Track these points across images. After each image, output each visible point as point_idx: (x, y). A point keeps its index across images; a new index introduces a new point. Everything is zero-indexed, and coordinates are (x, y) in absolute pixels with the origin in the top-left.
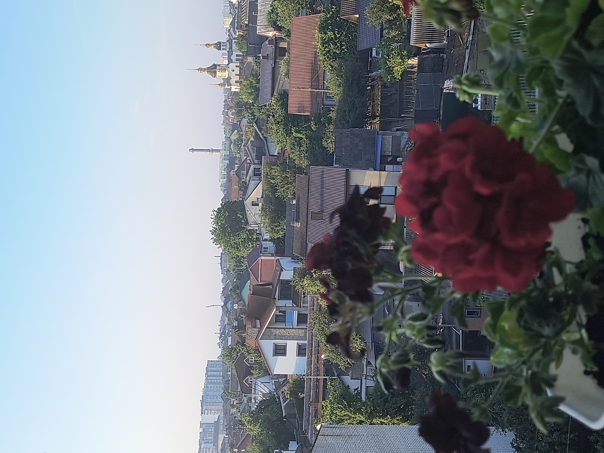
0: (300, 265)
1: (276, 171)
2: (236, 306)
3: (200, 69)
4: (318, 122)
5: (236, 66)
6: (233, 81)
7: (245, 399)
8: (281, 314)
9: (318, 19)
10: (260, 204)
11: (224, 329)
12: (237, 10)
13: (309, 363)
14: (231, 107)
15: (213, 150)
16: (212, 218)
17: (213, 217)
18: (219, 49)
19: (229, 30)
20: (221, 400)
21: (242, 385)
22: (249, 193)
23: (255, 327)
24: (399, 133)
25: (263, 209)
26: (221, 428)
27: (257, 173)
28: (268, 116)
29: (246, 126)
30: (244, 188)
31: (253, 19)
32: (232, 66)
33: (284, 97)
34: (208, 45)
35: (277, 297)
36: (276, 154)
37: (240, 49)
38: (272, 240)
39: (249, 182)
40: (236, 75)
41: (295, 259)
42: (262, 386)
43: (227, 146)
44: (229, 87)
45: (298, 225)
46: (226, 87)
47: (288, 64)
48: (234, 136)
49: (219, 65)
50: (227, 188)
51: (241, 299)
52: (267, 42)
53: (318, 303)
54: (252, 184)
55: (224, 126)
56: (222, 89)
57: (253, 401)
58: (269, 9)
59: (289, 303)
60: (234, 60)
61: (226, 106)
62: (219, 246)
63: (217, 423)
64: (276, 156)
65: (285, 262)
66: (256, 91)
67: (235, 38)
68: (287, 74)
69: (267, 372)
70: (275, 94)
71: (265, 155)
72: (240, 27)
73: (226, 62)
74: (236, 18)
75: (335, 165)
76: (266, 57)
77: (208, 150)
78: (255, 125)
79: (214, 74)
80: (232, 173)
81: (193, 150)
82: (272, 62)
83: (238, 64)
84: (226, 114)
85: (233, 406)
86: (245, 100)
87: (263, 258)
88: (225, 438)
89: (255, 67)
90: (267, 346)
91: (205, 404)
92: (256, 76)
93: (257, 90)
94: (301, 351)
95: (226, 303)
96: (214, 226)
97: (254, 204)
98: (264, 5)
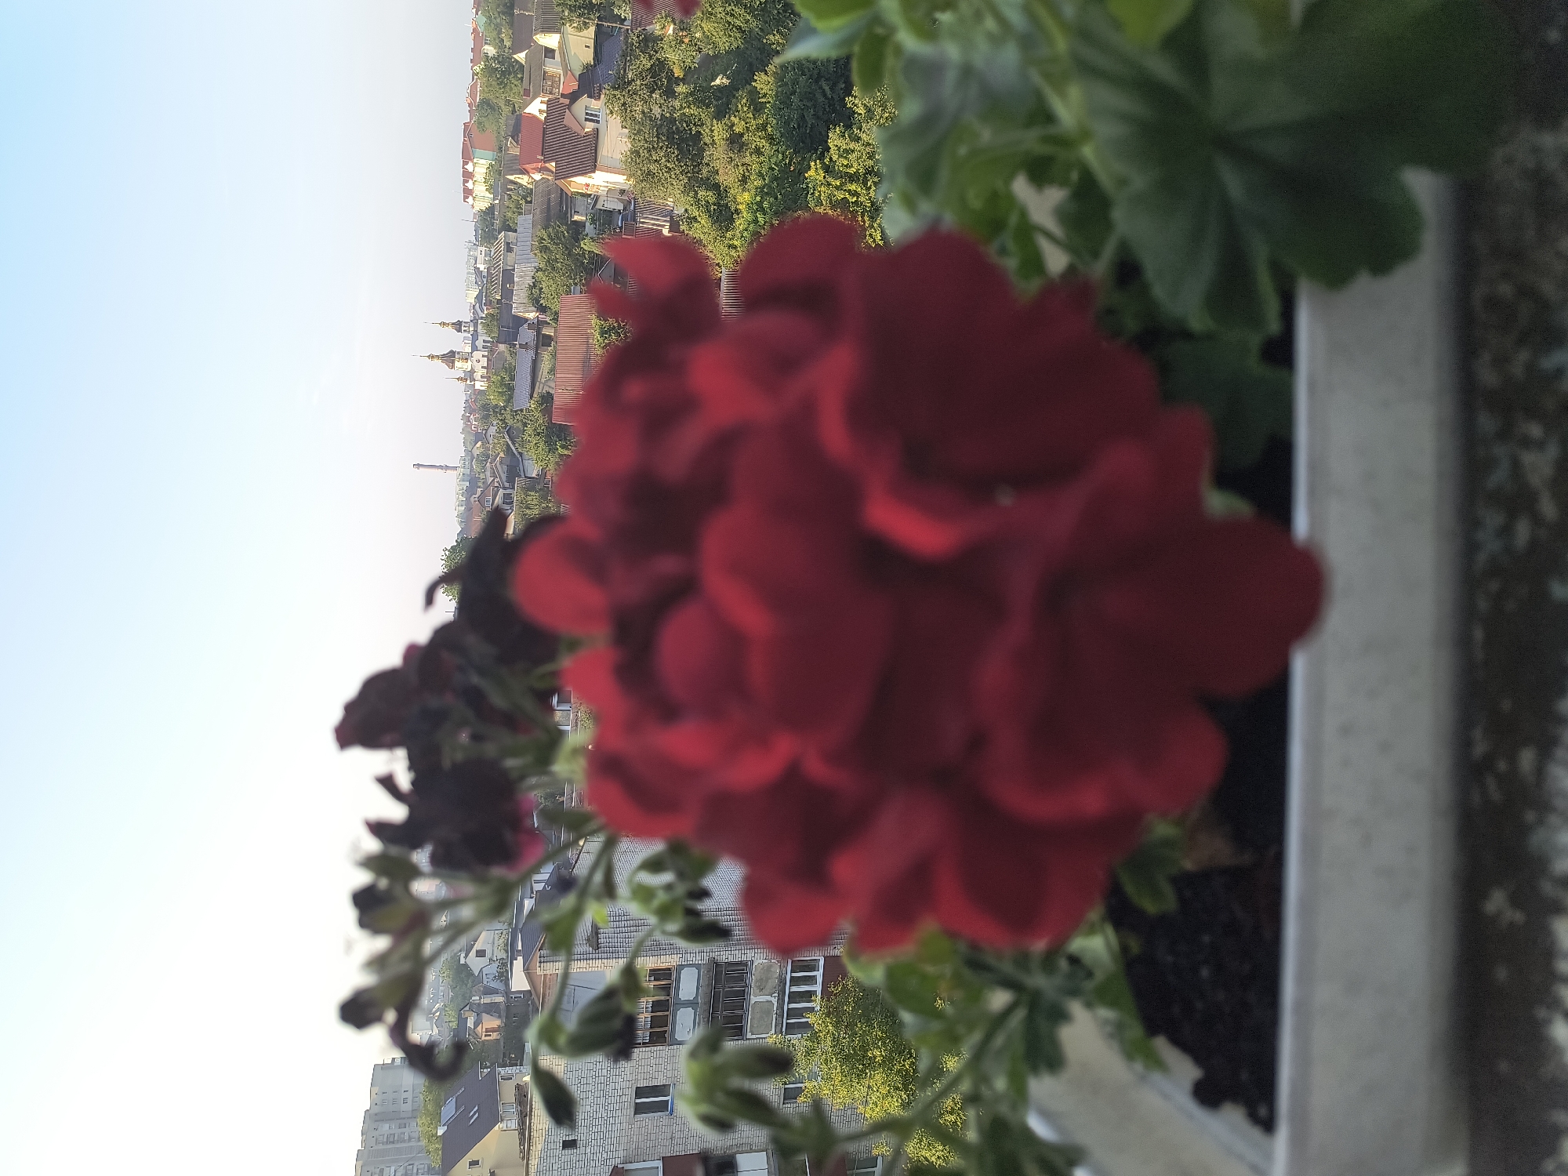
1: (533, 499)
3: (431, 357)
6: (478, 376)
12: (485, 280)
14: (474, 410)
15: (447, 468)
16: (443, 560)
18: (459, 330)
19: (474, 306)
27: (507, 501)
28: (525, 425)
31: (508, 294)
33: (547, 400)
36: (534, 476)
37: (489, 332)
40: (482, 367)
43: (467, 463)
44: (472, 383)
46: (468, 382)
47: (554, 356)
48: (477, 450)
49: (459, 353)
50: (465, 519)
52: (526, 326)
55: (463, 436)
56: (462, 385)
58: (530, 282)
60: (480, 347)
61: (468, 408)
64: (534, 478)
67: (482, 318)
68: (552, 371)
70: (535, 395)
71: (520, 476)
72: (489, 303)
73: (468, 349)
74: (484, 290)
76: (524, 346)
77: (441, 467)
80: (472, 499)
81: (418, 466)
82: (531, 353)
83: (486, 353)
84: (466, 419)
86: (494, 403)
89: (509, 358)
92: (511, 371)
98: (523, 276)
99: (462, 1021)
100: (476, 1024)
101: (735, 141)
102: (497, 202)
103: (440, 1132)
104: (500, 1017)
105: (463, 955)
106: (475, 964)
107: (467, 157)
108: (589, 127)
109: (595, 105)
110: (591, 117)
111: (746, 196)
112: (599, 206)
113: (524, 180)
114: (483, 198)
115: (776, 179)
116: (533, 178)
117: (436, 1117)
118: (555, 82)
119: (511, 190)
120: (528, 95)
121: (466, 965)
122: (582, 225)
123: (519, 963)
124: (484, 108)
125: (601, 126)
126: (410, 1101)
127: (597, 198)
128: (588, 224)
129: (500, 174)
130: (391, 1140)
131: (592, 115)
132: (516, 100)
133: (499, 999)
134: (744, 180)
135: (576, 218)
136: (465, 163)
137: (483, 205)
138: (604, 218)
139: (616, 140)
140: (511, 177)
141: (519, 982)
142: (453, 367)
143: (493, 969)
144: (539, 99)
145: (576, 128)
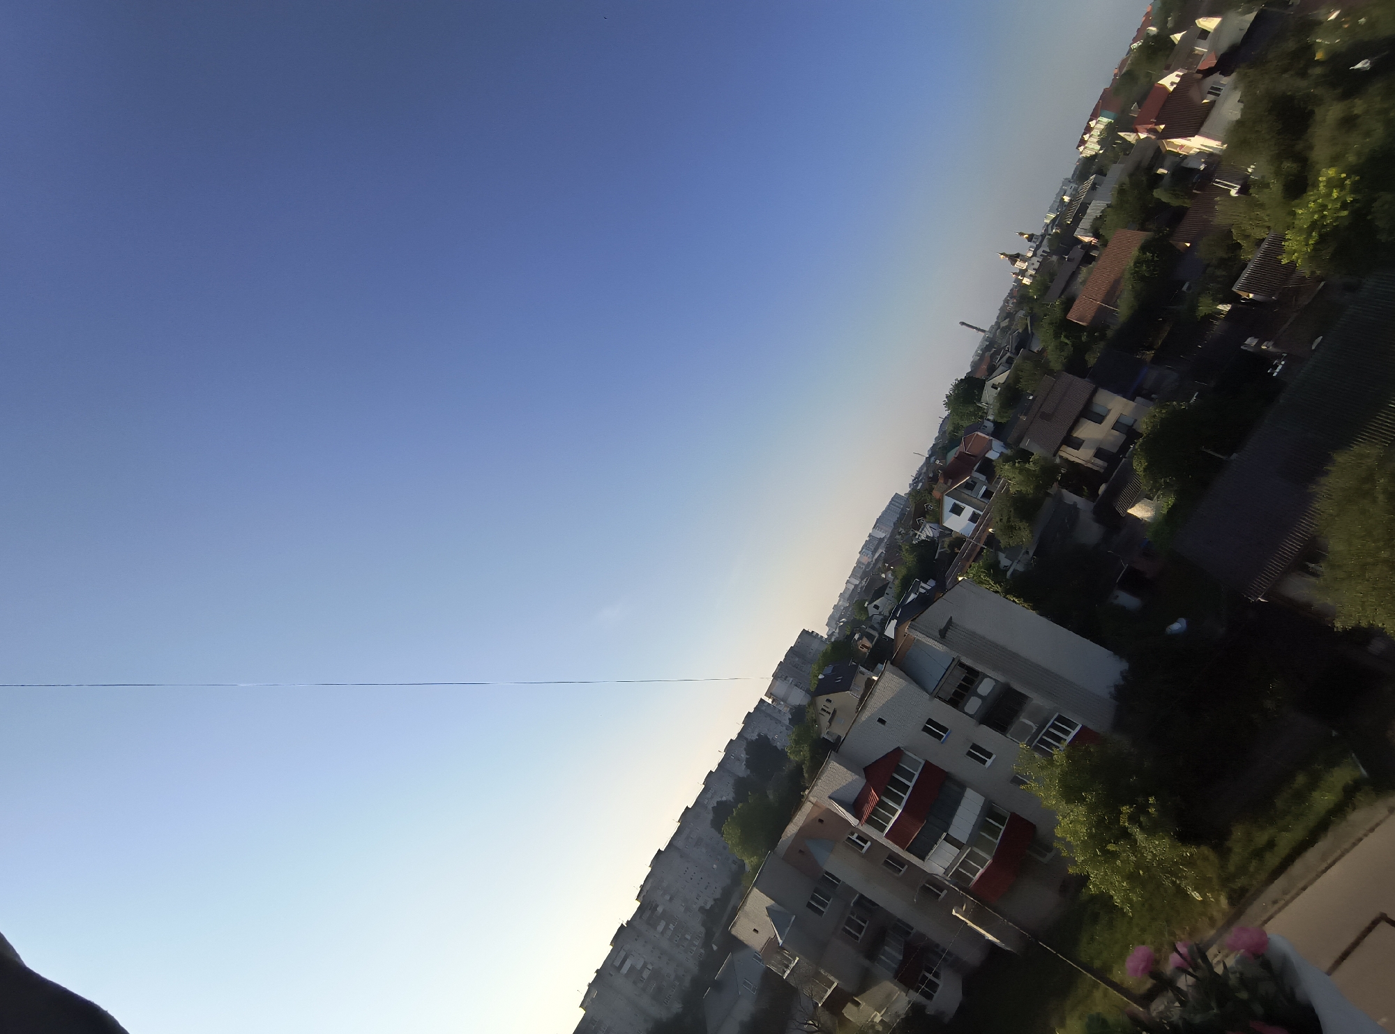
0: (1008, 452)
2: (938, 462)
3: (1002, 254)
4: (1091, 335)
5: (1038, 261)
6: (1028, 273)
7: (912, 533)
8: (972, 483)
9: (1144, 236)
10: (999, 389)
11: (920, 475)
12: (1064, 208)
13: (976, 529)
14: (1014, 297)
15: (980, 330)
16: (952, 385)
17: (954, 384)
18: (1030, 240)
19: (1048, 226)
20: (893, 525)
21: (914, 522)
22: (994, 376)
23: (946, 484)
24: (1167, 371)
25: (1000, 393)
26: (883, 544)
28: (1046, 315)
29: (1020, 318)
30: (992, 370)
31: (1077, 220)
32: (1035, 260)
35: (975, 468)
37: (1050, 246)
38: (994, 422)
39: (999, 366)
40: (1034, 269)
41: (1007, 445)
42: (929, 529)
43: (993, 330)
44: (1022, 278)
45: (1023, 418)
46: (1019, 277)
47: (1090, 273)
48: (1005, 324)
51: (944, 457)
52: (1079, 246)
53: (1008, 490)
54: (1001, 368)
55: (999, 312)
56: (1014, 277)
57: (917, 537)
58: (1098, 214)
59: (982, 478)
60: (1039, 255)
61: (1011, 294)
62: (947, 409)
63: (881, 540)
65: (997, 444)
66: (1045, 289)
67: (1050, 235)
68: (1084, 283)
69: (938, 520)
70: (1063, 296)
71: (1024, 348)
72: (1059, 226)
73: (1030, 254)
74: (1060, 216)
75: (1086, 379)
76: (1071, 260)
77: (976, 328)
80: (986, 354)
81: (963, 323)
82: (1075, 266)
83: (1041, 260)
84: (1006, 301)
85: (900, 534)
86: (1031, 294)
87: (979, 434)
88: (883, 552)
89: (1056, 267)
90: (949, 502)
91: (879, 521)
92: (1052, 276)
94: (974, 518)
95: (930, 456)
96: (951, 392)
97: (994, 387)
98: (1095, 209)
99: (853, 634)
100: (859, 639)
102: (1101, 152)
103: (821, 677)
104: (872, 642)
105: (867, 603)
106: (872, 611)
107: (1094, 115)
108: (1208, 100)
109: (1225, 80)
110: (1215, 91)
113: (1130, 137)
116: (1139, 136)
117: (820, 671)
118: (1198, 59)
119: (1117, 144)
120: (1169, 69)
121: (867, 607)
123: (894, 622)
124: (1127, 77)
125: (1220, 99)
126: (812, 655)
127: (1185, 158)
128: (1166, 177)
129: (1114, 129)
130: (796, 666)
132: (1156, 72)
133: (876, 634)
135: (1161, 171)
136: (1091, 120)
137: (1088, 152)
138: (1183, 174)
140: (1122, 134)
141: (890, 631)
142: (1014, 265)
143: (879, 618)
144: (1176, 73)
145: (1196, 99)
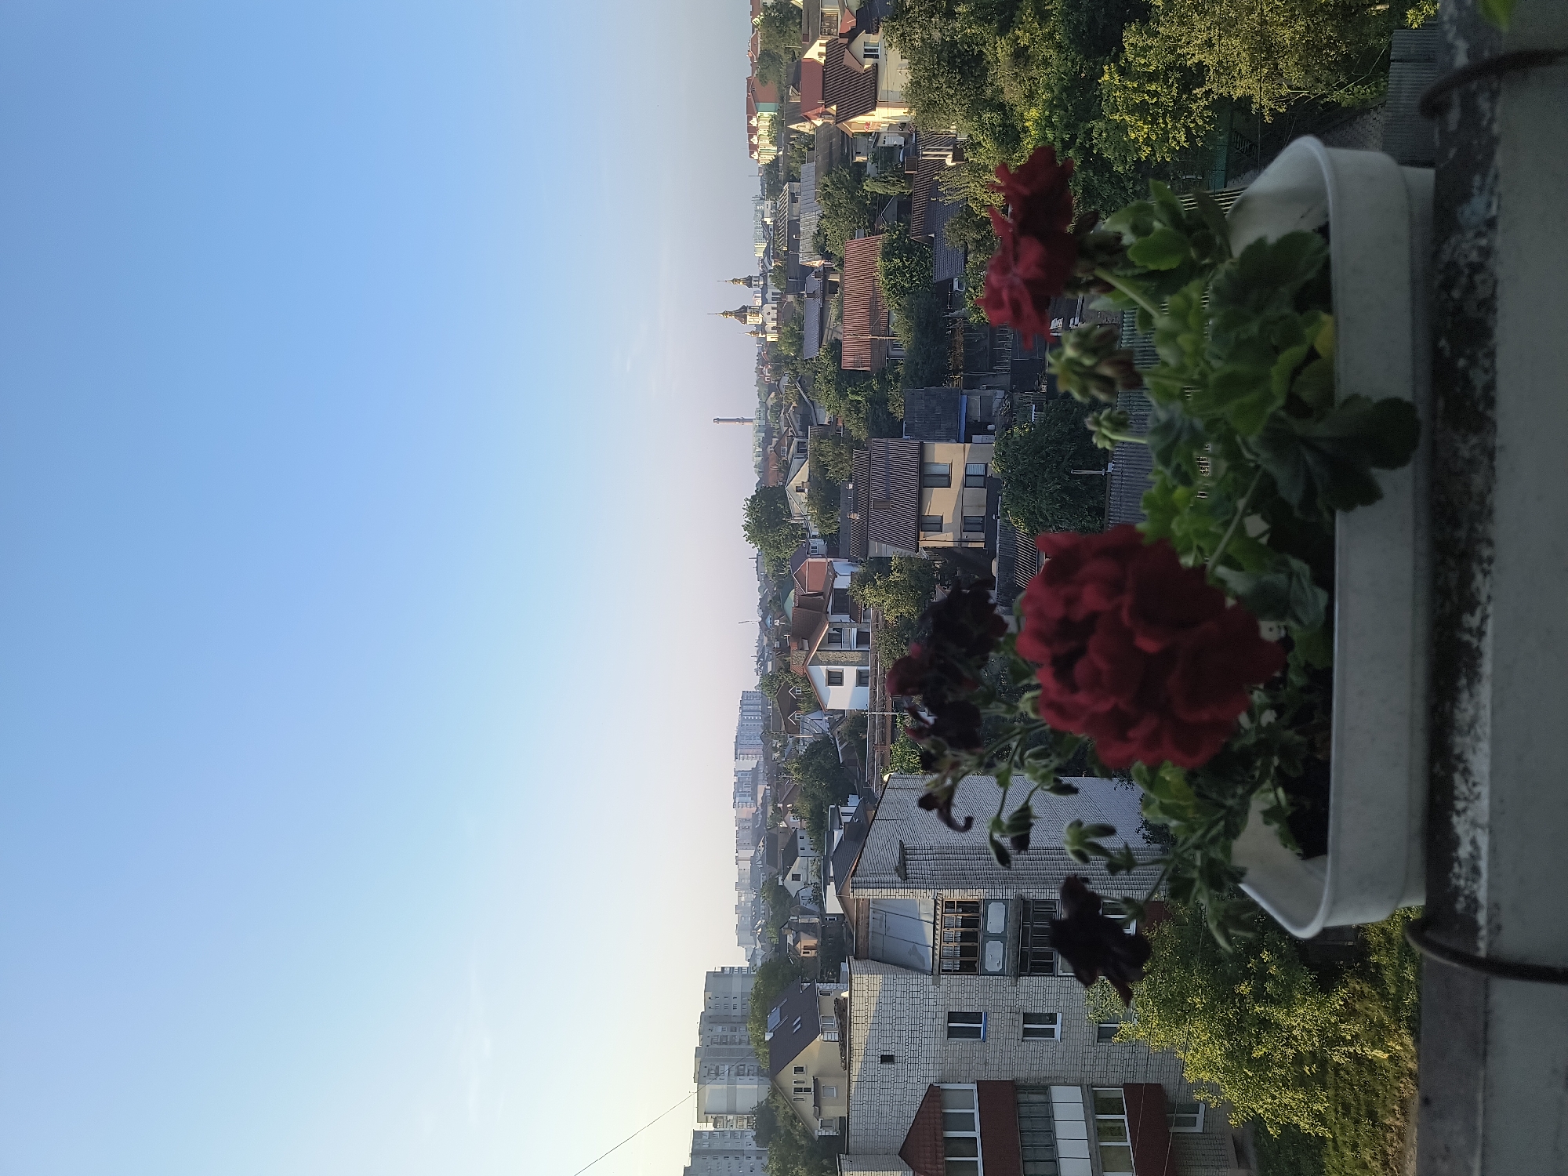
0: (859, 569)
1: (826, 446)
2: (777, 622)
3: (725, 313)
4: (882, 378)
5: (773, 308)
6: (769, 328)
7: (791, 741)
8: (835, 632)
9: (881, 240)
10: (806, 490)
11: (763, 650)
12: (772, 233)
13: (874, 693)
14: (767, 363)
15: (743, 420)
16: (744, 509)
17: (745, 507)
18: (750, 286)
19: (763, 260)
20: (760, 741)
21: (787, 723)
22: (792, 476)
23: (802, 649)
24: (989, 392)
25: (810, 497)
26: (761, 777)
27: (801, 450)
28: (816, 372)
29: (787, 387)
30: (786, 469)
31: (794, 245)
32: (768, 307)
33: (836, 347)
34: (735, 281)
35: (829, 610)
36: (826, 423)
37: (777, 286)
38: (822, 536)
39: (791, 461)
40: (772, 320)
41: (853, 561)
42: (813, 724)
43: (762, 415)
44: (764, 336)
45: (856, 516)
46: (760, 335)
47: (841, 302)
48: (771, 401)
49: (750, 308)
50: (763, 469)
51: (782, 610)
52: (813, 276)
53: (883, 619)
54: (796, 462)
55: (757, 388)
56: (754, 338)
57: (801, 743)
58: (815, 229)
59: (845, 618)
60: (770, 300)
61: (761, 361)
62: (753, 545)
63: (755, 770)
64: (825, 425)
65: (840, 565)
66: (798, 340)
67: (770, 271)
68: (840, 317)
69: (818, 706)
70: (824, 343)
71: (812, 425)
72: (776, 256)
73: (759, 302)
74: (772, 243)
75: (904, 437)
76: (812, 295)
77: (738, 420)
78: (798, 385)
79: (744, 319)
80: (769, 450)
81: (718, 420)
82: (819, 301)
83: (775, 306)
84: (760, 372)
85: (775, 749)
86: (785, 353)
87: (810, 560)
88: (765, 789)
89: (798, 309)
90: (820, 673)
91: (739, 746)
92: (800, 321)
93: (801, 338)
94: (862, 679)
95: (764, 618)
96: (747, 519)
97: (799, 490)
98: (809, 224)
99: (783, 938)
100: (796, 941)
101: (1021, 56)
102: (781, 153)
103: (767, 1038)
104: (816, 937)
105: (780, 878)
106: (792, 887)
107: (751, 112)
108: (868, 64)
109: (874, 39)
110: (871, 53)
111: (1034, 113)
112: (880, 144)
113: (805, 127)
114: (768, 152)
115: (1065, 89)
116: (814, 124)
117: (763, 1024)
118: (832, 20)
119: (794, 139)
120: (808, 40)
121: (783, 886)
122: (863, 165)
123: (831, 888)
124: (766, 60)
125: (881, 61)
126: (739, 1007)
127: (878, 134)
128: (869, 164)
129: (782, 123)
130: (723, 1041)
131: (871, 50)
132: (796, 47)
133: (816, 920)
134: (1030, 96)
135: (859, 159)
136: (750, 118)
137: (768, 158)
138: (885, 156)
139: (896, 73)
140: (794, 127)
141: (833, 906)
142: (745, 322)
143: (808, 893)
144: (818, 42)
145: (855, 66)
